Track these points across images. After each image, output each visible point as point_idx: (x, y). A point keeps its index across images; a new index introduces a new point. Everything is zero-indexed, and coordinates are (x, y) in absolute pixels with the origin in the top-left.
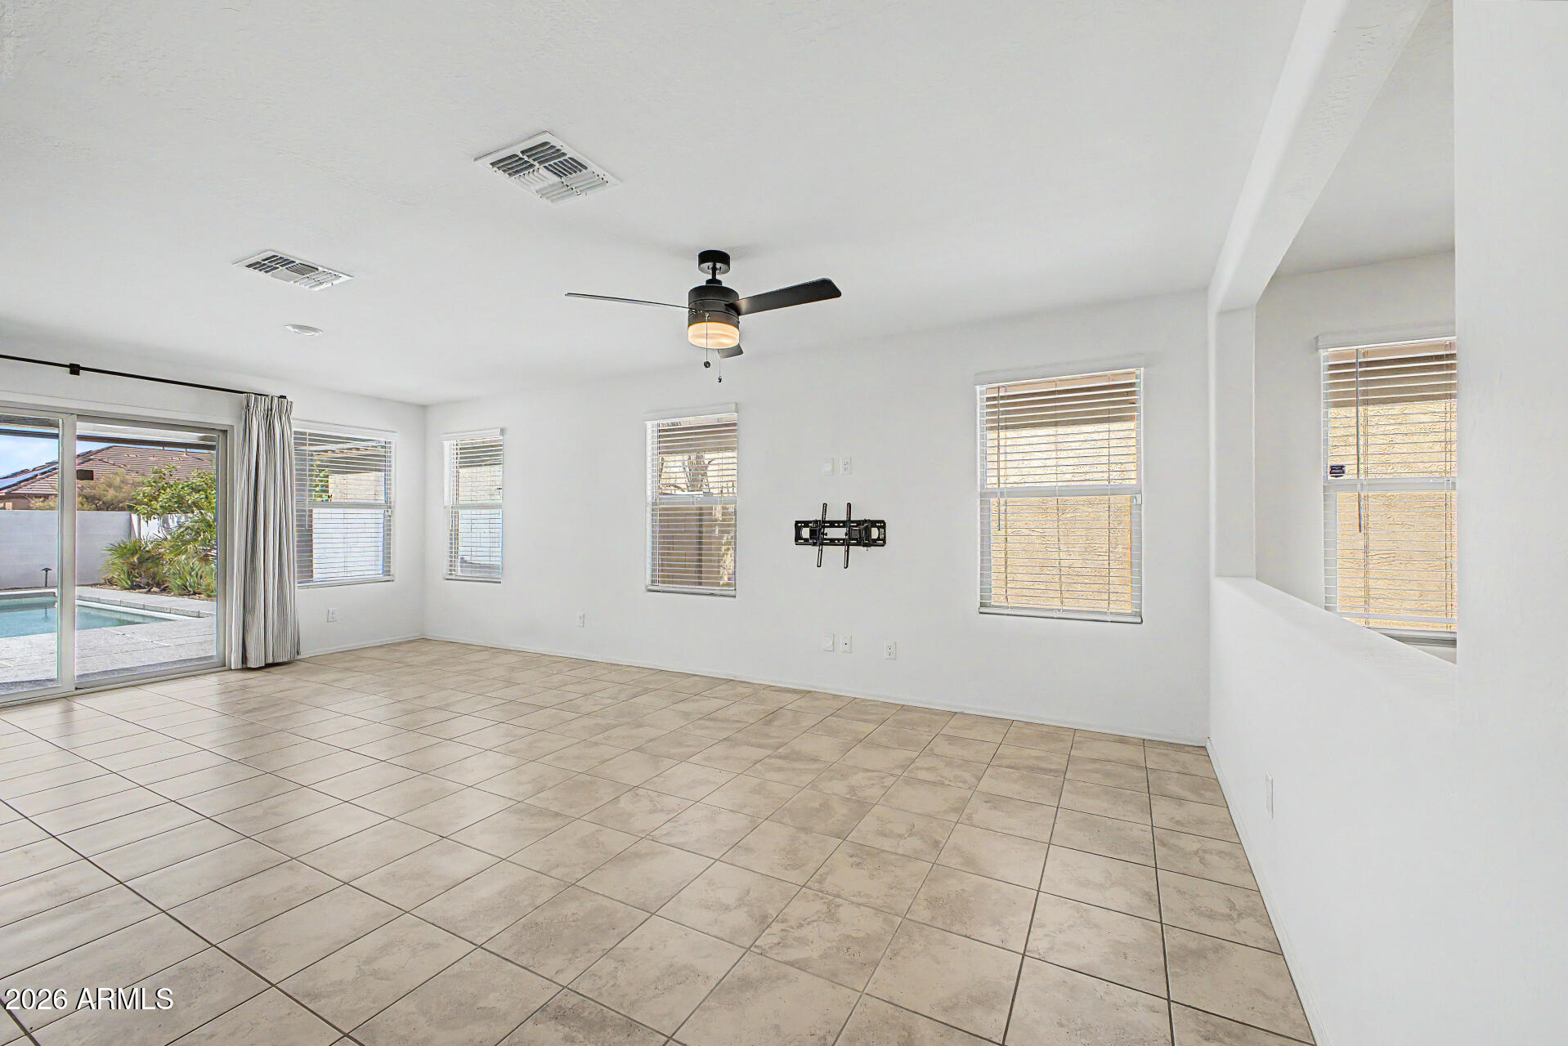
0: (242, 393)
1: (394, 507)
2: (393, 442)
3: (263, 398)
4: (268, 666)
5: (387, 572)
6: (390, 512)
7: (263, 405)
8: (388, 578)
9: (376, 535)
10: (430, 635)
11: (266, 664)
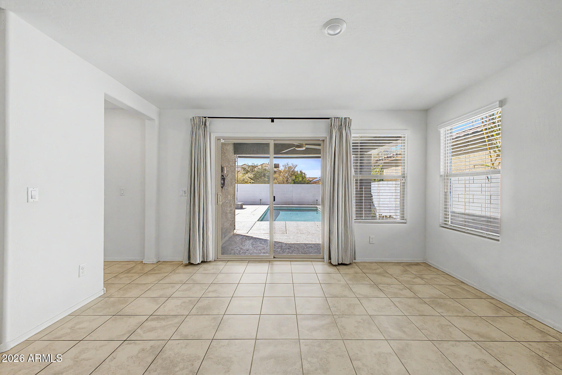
0: (329, 118)
1: (406, 176)
2: (406, 136)
3: (338, 119)
4: (339, 264)
5: (403, 218)
6: (404, 180)
7: (337, 123)
8: (403, 221)
9: (396, 194)
10: (431, 262)
11: (338, 264)
